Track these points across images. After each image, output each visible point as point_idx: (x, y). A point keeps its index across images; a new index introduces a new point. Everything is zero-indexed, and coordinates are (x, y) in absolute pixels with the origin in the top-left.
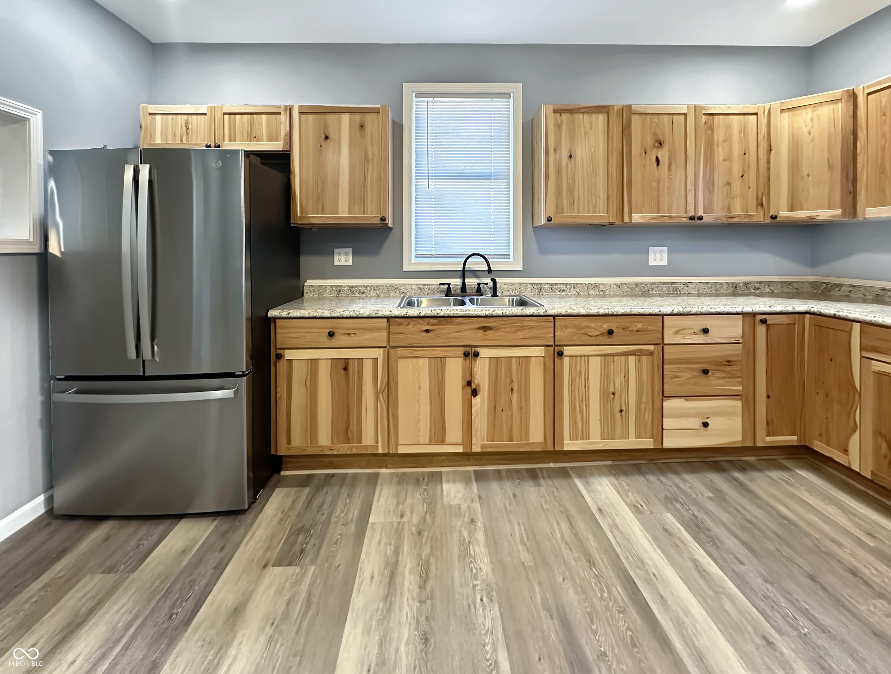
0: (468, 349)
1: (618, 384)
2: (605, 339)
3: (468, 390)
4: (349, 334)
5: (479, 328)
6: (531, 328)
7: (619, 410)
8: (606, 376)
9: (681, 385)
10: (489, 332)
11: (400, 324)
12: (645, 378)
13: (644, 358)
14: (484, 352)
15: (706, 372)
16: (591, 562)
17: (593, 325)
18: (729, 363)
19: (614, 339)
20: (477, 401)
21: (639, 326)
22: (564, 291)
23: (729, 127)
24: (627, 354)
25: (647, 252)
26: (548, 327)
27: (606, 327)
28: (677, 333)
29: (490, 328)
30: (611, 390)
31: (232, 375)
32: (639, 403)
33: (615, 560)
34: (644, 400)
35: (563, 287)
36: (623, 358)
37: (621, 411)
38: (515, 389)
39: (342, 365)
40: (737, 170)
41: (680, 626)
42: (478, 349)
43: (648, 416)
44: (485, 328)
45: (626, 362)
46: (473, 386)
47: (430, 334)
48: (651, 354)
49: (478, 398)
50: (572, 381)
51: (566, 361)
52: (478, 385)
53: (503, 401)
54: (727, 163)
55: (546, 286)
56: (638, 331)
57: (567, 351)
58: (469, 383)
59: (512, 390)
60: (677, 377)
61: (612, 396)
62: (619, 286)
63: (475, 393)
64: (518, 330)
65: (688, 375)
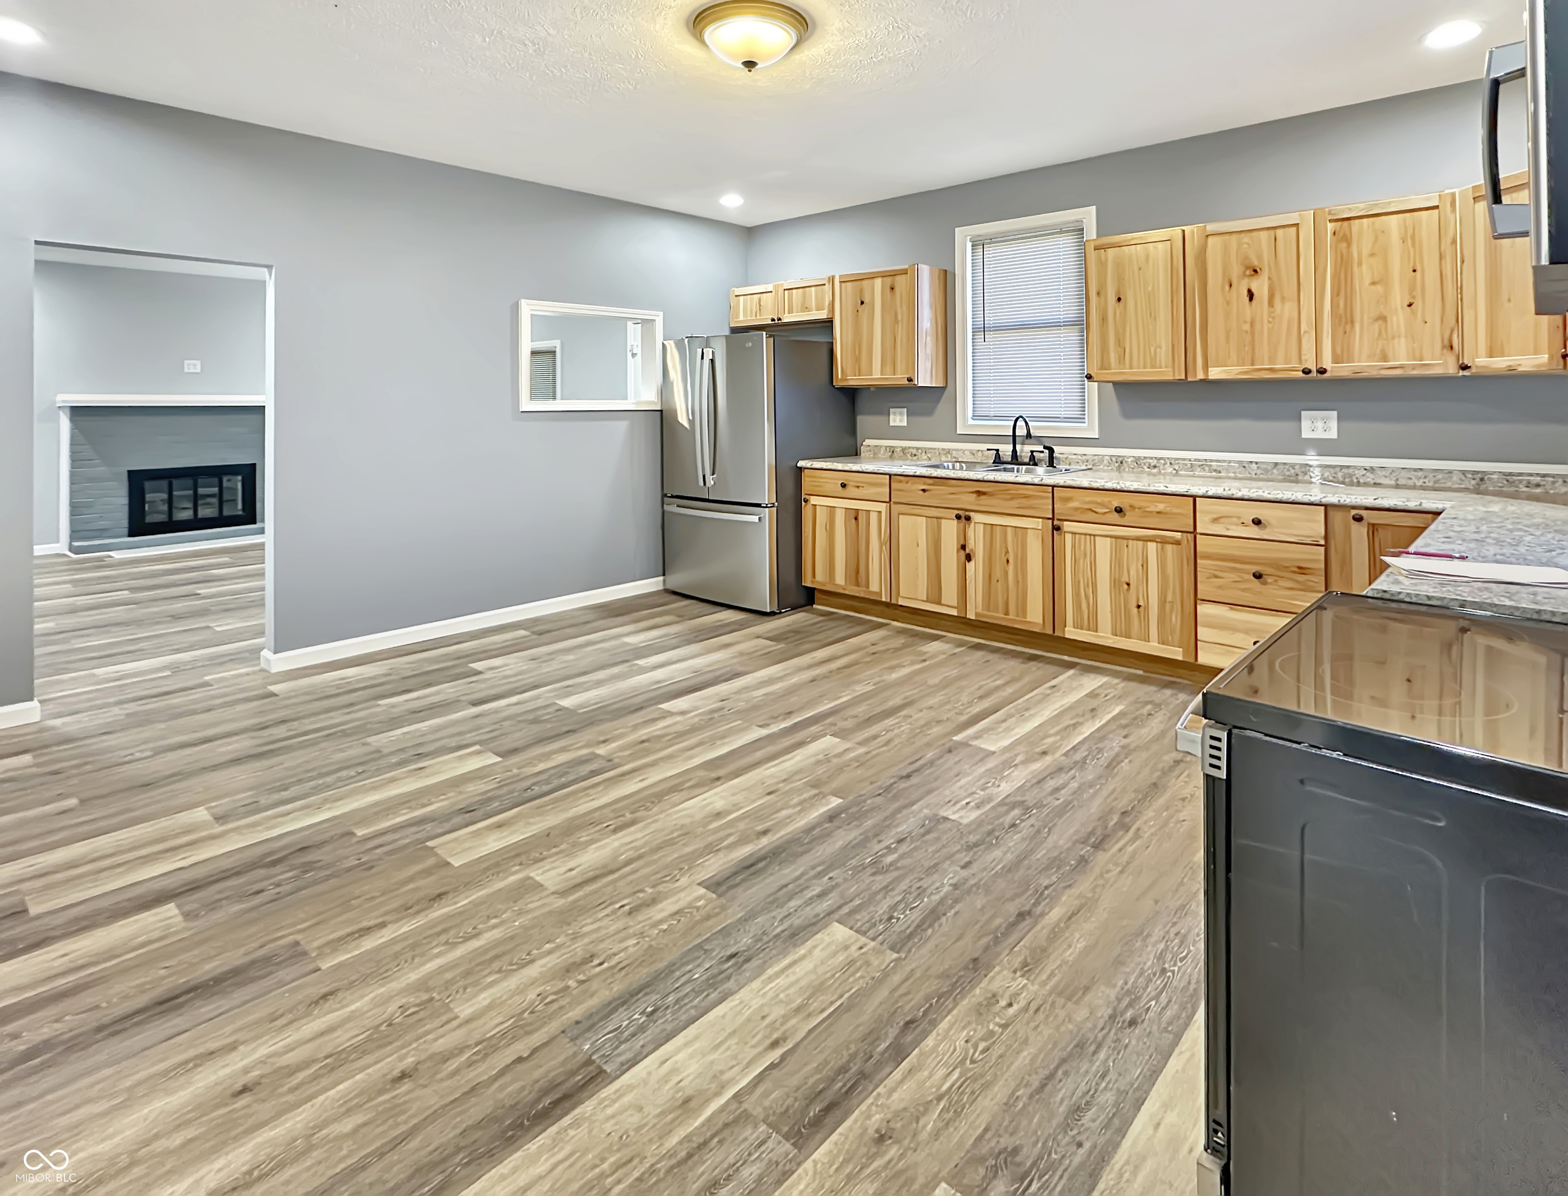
0: (961, 512)
1: (1133, 572)
2: (1115, 517)
3: (962, 554)
4: (858, 487)
5: (972, 492)
6: (1027, 497)
7: (1135, 604)
8: (1117, 562)
9: (1220, 587)
10: (983, 497)
11: (901, 482)
12: (1170, 569)
13: (1169, 548)
14: (976, 517)
15: (1259, 575)
17: (1099, 501)
18: (1302, 570)
19: (1125, 519)
20: (970, 566)
21: (1161, 507)
22: (1155, 467)
24: (1146, 540)
25: (1299, 419)
26: (1046, 497)
27: (1116, 504)
28: (1215, 520)
29: (984, 493)
30: (1125, 579)
32: (1163, 602)
34: (1169, 598)
35: (1154, 462)
36: (1140, 543)
37: (1139, 607)
38: (1011, 561)
39: (853, 515)
42: (972, 514)
43: (1175, 619)
44: (979, 493)
45: (1145, 547)
46: (968, 551)
47: (927, 493)
48: (1178, 543)
49: (972, 563)
50: (1075, 561)
51: (1067, 538)
52: (973, 550)
53: (998, 573)
55: (1129, 460)
56: (1158, 513)
57: (1067, 526)
58: (963, 547)
59: (1008, 561)
60: (1215, 576)
61: (1126, 586)
62: (1243, 465)
63: (969, 558)
64: (1012, 499)
65: (1233, 576)
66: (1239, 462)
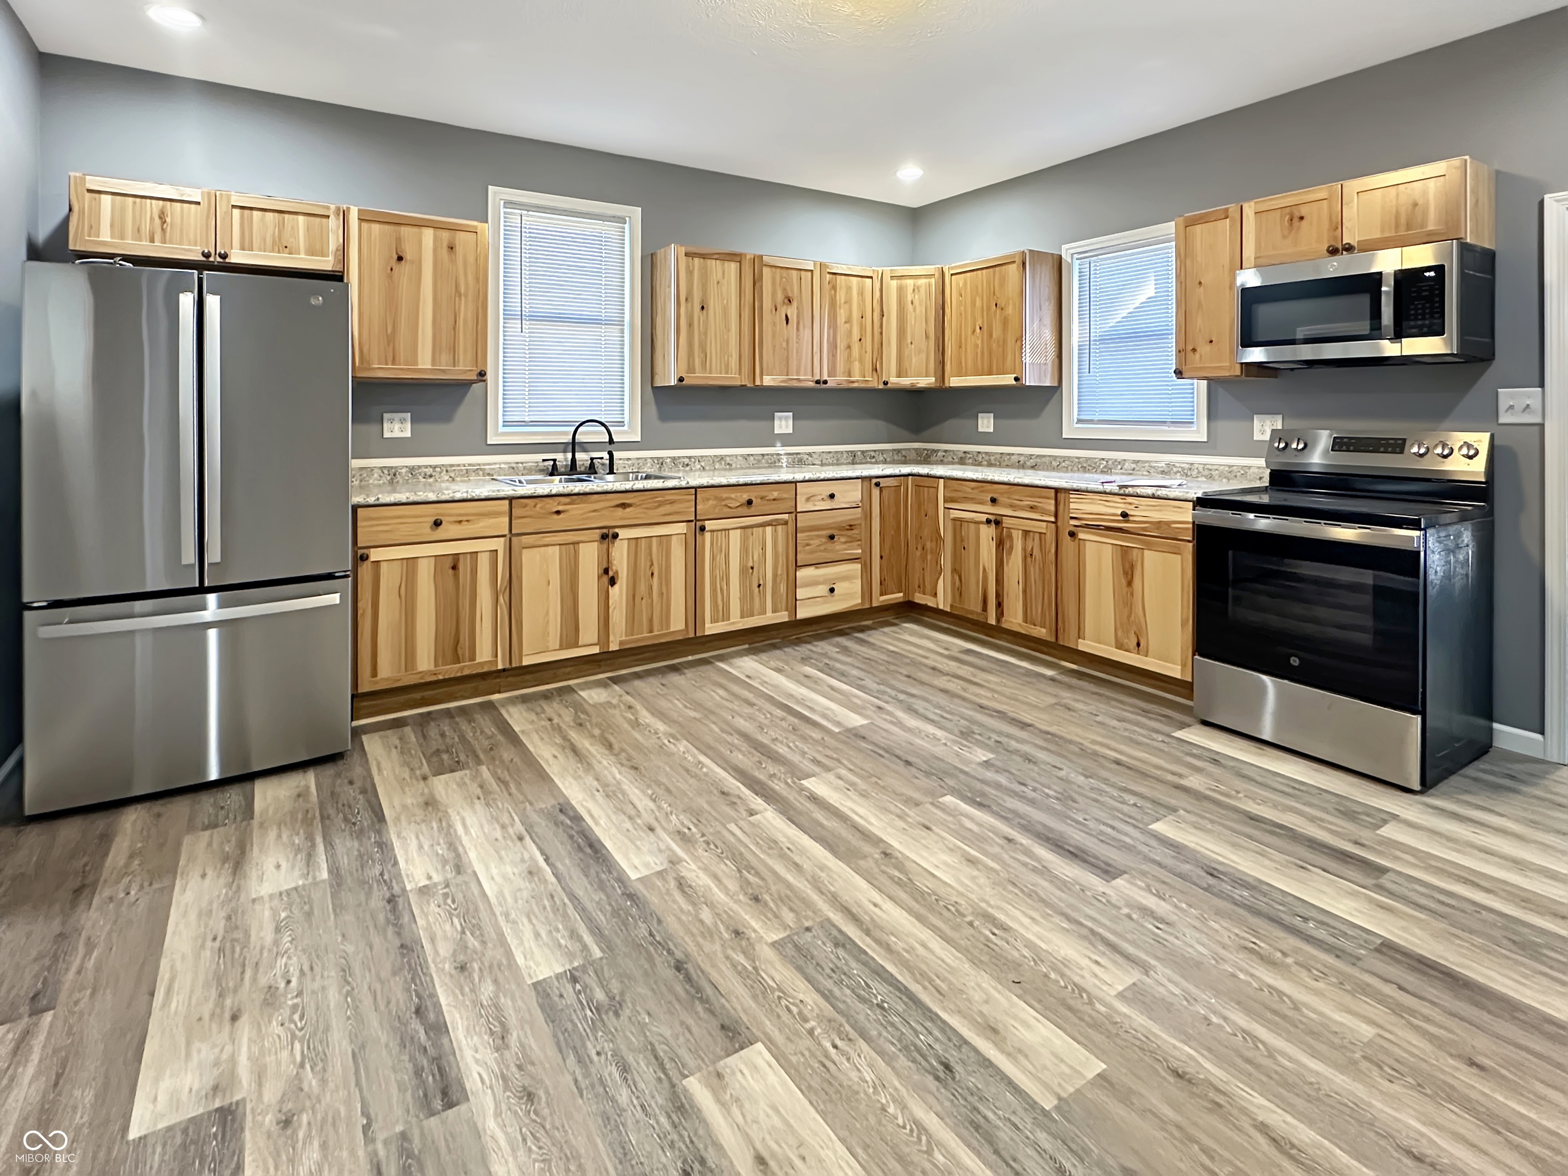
0: (605, 531)
1: (755, 558)
2: (744, 510)
3: (605, 579)
4: (460, 522)
5: (618, 506)
6: (672, 502)
7: (757, 584)
8: (745, 550)
9: (812, 552)
10: (628, 510)
11: (526, 506)
12: (781, 548)
13: (780, 528)
14: (623, 533)
15: (832, 537)
16: (752, 705)
17: (733, 496)
18: (851, 527)
19: (753, 510)
20: (615, 591)
21: (775, 494)
23: (849, 288)
24: (763, 525)
25: (773, 419)
26: (689, 501)
27: (746, 497)
28: (808, 499)
29: (629, 505)
30: (750, 564)
31: (330, 576)
32: (775, 576)
33: (771, 700)
34: (779, 572)
36: (761, 529)
37: (759, 586)
38: (656, 574)
39: (450, 561)
40: (856, 335)
41: (824, 716)
42: (617, 530)
43: (783, 588)
44: (624, 506)
45: (764, 532)
46: (611, 574)
47: (561, 516)
48: (786, 523)
49: (616, 587)
50: (713, 558)
51: (708, 535)
52: (617, 572)
53: (642, 588)
54: (848, 325)
55: (668, 459)
56: (775, 499)
57: (709, 525)
58: (606, 571)
59: (652, 574)
60: (808, 545)
61: (751, 570)
62: (746, 457)
63: (613, 582)
64: (659, 506)
65: (817, 542)
66: (742, 456)
